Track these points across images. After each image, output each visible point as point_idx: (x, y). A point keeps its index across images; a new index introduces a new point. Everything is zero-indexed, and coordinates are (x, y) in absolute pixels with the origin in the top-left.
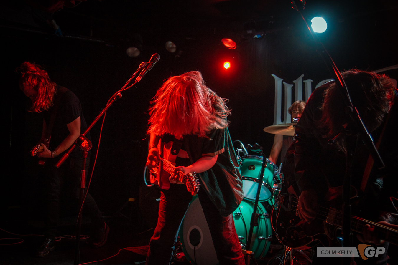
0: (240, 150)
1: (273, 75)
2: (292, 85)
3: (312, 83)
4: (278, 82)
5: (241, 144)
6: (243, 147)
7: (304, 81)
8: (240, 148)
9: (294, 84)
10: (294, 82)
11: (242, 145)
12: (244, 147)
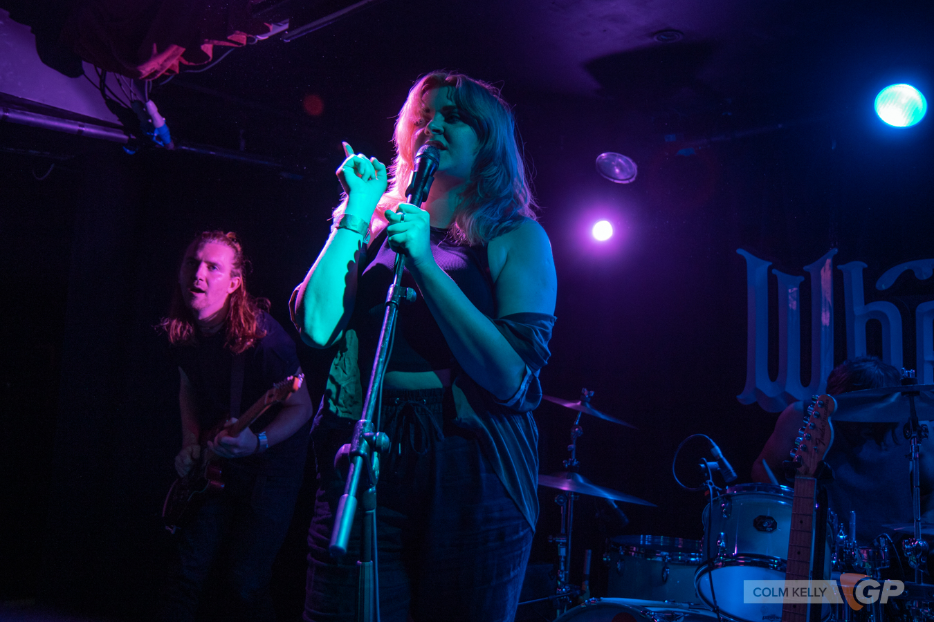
0: (712, 464)
1: (740, 251)
2: (802, 279)
3: (864, 270)
4: (758, 270)
5: (713, 447)
6: (718, 455)
7: (840, 267)
8: (713, 458)
9: (807, 276)
10: (806, 268)
11: (717, 448)
12: (721, 456)
